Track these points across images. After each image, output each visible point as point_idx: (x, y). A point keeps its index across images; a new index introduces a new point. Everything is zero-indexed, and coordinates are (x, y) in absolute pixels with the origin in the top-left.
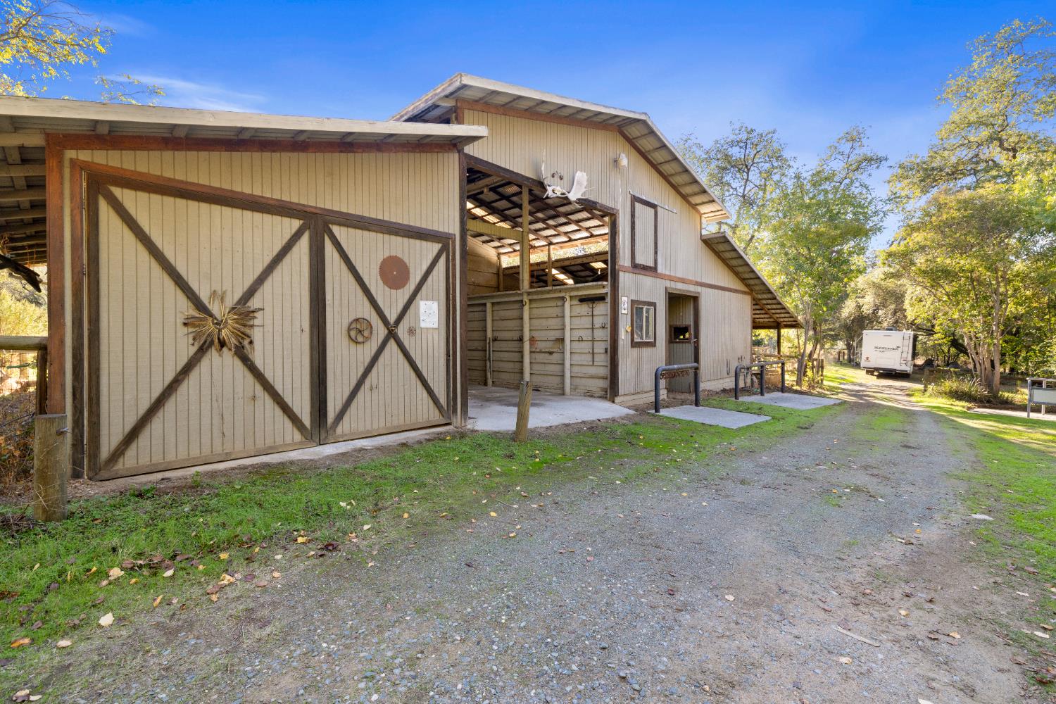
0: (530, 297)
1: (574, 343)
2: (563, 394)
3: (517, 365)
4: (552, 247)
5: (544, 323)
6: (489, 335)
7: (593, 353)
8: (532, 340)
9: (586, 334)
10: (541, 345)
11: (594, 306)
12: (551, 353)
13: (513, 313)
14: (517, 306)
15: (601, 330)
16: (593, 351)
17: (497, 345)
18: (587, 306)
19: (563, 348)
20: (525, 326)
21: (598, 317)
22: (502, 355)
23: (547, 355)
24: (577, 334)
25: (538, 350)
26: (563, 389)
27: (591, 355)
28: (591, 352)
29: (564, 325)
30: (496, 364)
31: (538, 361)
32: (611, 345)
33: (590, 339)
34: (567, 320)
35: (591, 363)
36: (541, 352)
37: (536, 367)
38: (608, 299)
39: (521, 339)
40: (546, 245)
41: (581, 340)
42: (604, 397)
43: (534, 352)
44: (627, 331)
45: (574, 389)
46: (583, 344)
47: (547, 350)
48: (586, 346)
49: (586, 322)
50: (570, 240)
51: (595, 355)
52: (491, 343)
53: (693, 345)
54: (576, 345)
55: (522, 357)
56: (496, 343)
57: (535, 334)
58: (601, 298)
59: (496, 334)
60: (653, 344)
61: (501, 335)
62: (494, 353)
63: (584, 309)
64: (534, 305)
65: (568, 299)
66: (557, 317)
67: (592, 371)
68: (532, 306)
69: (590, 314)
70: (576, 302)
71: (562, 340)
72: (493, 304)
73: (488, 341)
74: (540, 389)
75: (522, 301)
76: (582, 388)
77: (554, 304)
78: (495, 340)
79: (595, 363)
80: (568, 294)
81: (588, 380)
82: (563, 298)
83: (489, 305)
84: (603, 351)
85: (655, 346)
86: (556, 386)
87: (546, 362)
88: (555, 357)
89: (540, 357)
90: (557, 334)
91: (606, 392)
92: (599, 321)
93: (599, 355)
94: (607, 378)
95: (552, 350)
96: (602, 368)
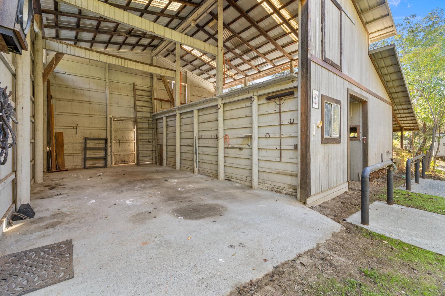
0: (224, 101)
1: (261, 140)
2: (251, 187)
3: (215, 158)
4: (247, 78)
5: (235, 123)
6: (196, 134)
7: (281, 150)
8: (226, 137)
9: (274, 131)
10: (233, 142)
11: (282, 102)
12: (241, 149)
13: (212, 117)
14: (214, 110)
15: (289, 126)
16: (280, 147)
17: (202, 142)
18: (274, 103)
19: (251, 144)
20: (219, 126)
21: (286, 113)
22: (205, 149)
23: (238, 150)
24: (264, 131)
25: (230, 146)
26: (251, 181)
27: (279, 151)
28: (279, 148)
29: (252, 123)
30: (201, 156)
31: (230, 155)
32: (301, 141)
33: (278, 135)
34: (255, 118)
35: (278, 159)
36: (232, 148)
37: (229, 160)
38: (299, 94)
39: (217, 138)
40: (244, 78)
41: (267, 136)
42: (293, 195)
43: (227, 148)
44: (318, 127)
45: (262, 182)
46: (270, 141)
47: (237, 147)
48: (274, 143)
49: (274, 119)
50: (259, 72)
51: (282, 151)
52: (197, 141)
53: (361, 142)
54: (264, 142)
55: (217, 152)
56: (201, 140)
57: (228, 132)
58: (290, 93)
59: (201, 133)
60: (337, 141)
61: (204, 134)
62: (200, 148)
63: (272, 106)
64: (227, 108)
65: (256, 98)
66: (246, 116)
67: (280, 167)
68: (226, 109)
69: (278, 111)
70: (263, 101)
71: (249, 137)
72: (198, 110)
73: (195, 139)
74: (232, 180)
75: (217, 105)
76: (270, 183)
77: (243, 105)
78: (200, 138)
79: (283, 160)
80: (256, 94)
81: (274, 175)
82: (250, 98)
83: (195, 112)
84: (292, 148)
85: (340, 142)
86: (244, 178)
87: (236, 156)
88: (245, 152)
89: (231, 152)
90: (247, 132)
91: (296, 190)
92: (286, 118)
93: (286, 151)
94: (296, 176)
95: (241, 146)
96: (291, 165)
